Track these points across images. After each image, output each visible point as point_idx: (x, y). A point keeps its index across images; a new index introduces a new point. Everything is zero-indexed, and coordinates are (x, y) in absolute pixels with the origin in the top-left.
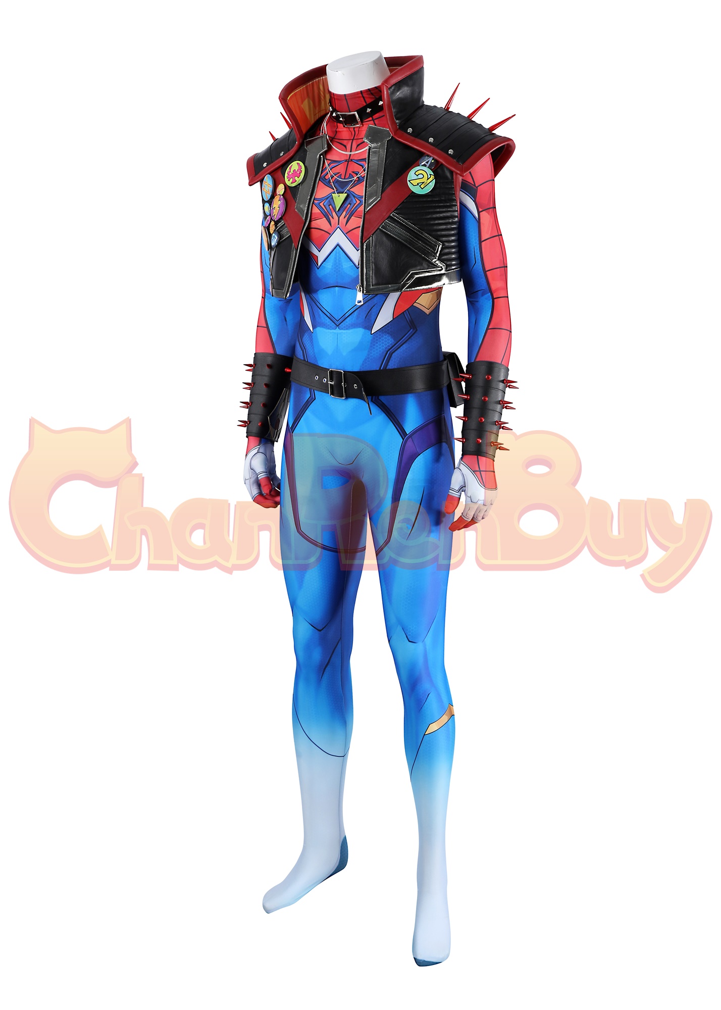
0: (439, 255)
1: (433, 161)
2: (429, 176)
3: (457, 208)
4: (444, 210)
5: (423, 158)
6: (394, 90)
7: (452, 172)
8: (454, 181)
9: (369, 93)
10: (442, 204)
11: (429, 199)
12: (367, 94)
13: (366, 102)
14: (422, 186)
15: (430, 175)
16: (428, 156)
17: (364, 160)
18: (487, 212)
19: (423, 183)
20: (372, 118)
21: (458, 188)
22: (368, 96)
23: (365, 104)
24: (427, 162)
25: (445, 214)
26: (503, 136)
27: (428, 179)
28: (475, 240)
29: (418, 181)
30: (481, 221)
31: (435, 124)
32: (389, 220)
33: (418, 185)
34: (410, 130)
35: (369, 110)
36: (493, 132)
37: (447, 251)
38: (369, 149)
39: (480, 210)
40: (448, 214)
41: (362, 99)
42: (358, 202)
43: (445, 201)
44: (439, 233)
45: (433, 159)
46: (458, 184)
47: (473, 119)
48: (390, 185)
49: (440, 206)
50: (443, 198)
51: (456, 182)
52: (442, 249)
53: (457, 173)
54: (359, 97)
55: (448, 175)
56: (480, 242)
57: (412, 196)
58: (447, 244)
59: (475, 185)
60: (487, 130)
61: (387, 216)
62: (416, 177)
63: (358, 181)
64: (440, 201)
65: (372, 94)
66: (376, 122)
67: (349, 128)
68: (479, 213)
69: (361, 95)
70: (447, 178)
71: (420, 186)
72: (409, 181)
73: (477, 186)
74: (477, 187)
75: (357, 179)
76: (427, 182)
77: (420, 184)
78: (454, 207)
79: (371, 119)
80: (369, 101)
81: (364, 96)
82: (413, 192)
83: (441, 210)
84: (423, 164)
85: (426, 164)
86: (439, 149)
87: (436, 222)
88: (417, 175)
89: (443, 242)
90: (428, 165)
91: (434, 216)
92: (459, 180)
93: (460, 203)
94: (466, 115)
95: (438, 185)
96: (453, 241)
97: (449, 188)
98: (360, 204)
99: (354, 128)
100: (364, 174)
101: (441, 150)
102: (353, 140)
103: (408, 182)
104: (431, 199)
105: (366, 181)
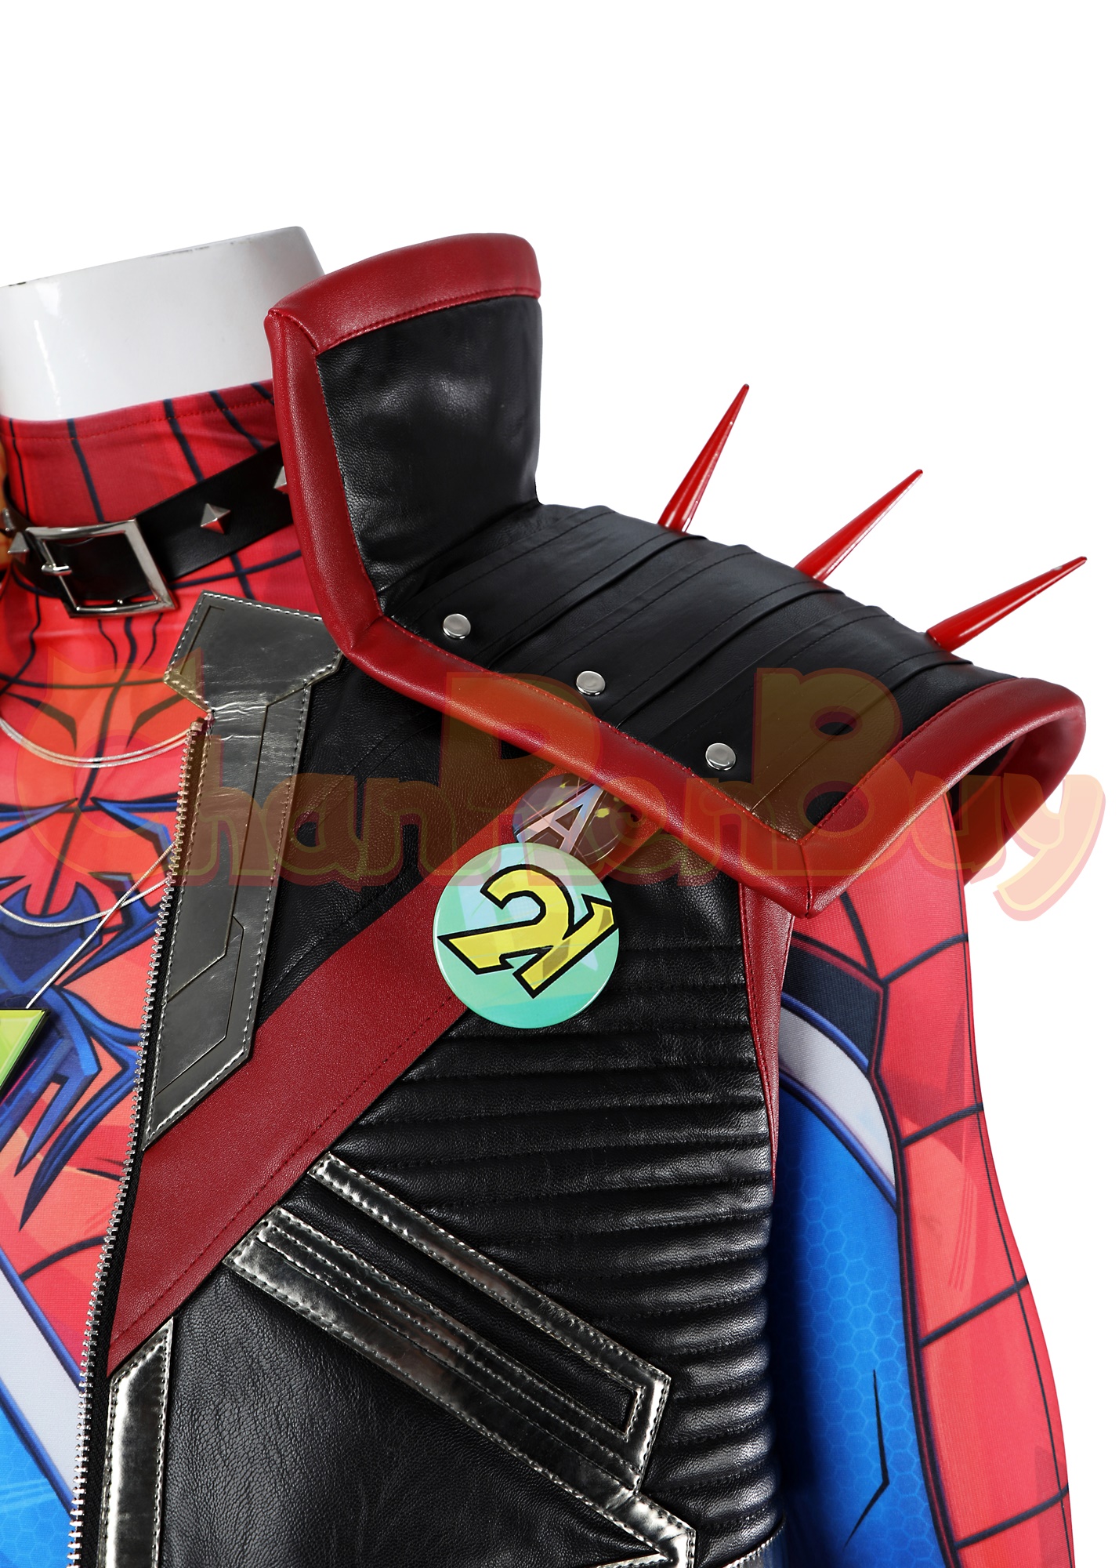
0: (650, 1458)
1: (603, 813)
2: (580, 912)
3: (764, 1122)
4: (682, 1135)
5: (537, 792)
6: (357, 370)
7: (728, 885)
8: (748, 941)
9: (218, 415)
10: (668, 1099)
11: (578, 1065)
12: (208, 424)
13: (194, 469)
14: (536, 977)
15: (588, 900)
16: (572, 777)
17: (165, 802)
18: (945, 1142)
19: (540, 952)
20: (236, 563)
21: (773, 993)
22: (206, 433)
23: (188, 480)
24: (567, 821)
25: (688, 1167)
26: (1019, 676)
27: (573, 928)
28: (881, 1326)
29: (507, 942)
30: (918, 1200)
31: (609, 594)
32: (301, 1203)
33: (504, 965)
34: (456, 626)
35: (212, 516)
36: (960, 653)
37: (699, 1421)
38: (199, 737)
39: (909, 1128)
40: (709, 1165)
41: (173, 449)
42: (111, 1067)
43: (688, 1076)
44: (648, 1299)
45: (606, 799)
46: (769, 967)
47: (831, 582)
48: (317, 959)
49: (654, 1109)
50: (674, 1059)
51: (758, 948)
52: (672, 1408)
53: (763, 893)
54: (157, 438)
55: (708, 903)
56: (916, 1343)
57: (460, 1039)
58: (704, 1376)
59: (871, 971)
60: (922, 639)
61: (293, 1172)
62: (491, 915)
63: (121, 930)
64: (656, 1077)
65: (234, 424)
66: (257, 584)
67: (100, 619)
68: (900, 1145)
69: (164, 427)
70: (695, 923)
71: (518, 975)
72: (445, 939)
73: (883, 972)
74: (885, 984)
75: (118, 920)
76: (564, 951)
77: (517, 963)
78: (746, 1119)
79: (225, 566)
80: (215, 461)
81: (187, 429)
82: (469, 1013)
83: (662, 1136)
84: (538, 827)
85: (559, 829)
86: (641, 737)
87: (631, 1220)
88: (501, 904)
89: (676, 1366)
90: (570, 837)
91: (617, 1179)
92: (775, 938)
93: (783, 1085)
94: (792, 558)
95: (638, 970)
96: (739, 1349)
97: (715, 988)
98: (114, 1091)
99: (129, 620)
100: (159, 890)
101: (659, 741)
102: (116, 687)
103: (438, 945)
104: (590, 1065)
105: (167, 935)
